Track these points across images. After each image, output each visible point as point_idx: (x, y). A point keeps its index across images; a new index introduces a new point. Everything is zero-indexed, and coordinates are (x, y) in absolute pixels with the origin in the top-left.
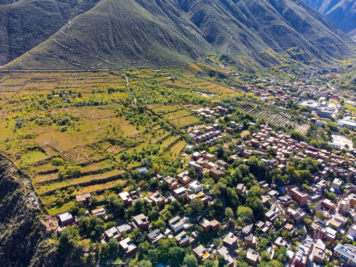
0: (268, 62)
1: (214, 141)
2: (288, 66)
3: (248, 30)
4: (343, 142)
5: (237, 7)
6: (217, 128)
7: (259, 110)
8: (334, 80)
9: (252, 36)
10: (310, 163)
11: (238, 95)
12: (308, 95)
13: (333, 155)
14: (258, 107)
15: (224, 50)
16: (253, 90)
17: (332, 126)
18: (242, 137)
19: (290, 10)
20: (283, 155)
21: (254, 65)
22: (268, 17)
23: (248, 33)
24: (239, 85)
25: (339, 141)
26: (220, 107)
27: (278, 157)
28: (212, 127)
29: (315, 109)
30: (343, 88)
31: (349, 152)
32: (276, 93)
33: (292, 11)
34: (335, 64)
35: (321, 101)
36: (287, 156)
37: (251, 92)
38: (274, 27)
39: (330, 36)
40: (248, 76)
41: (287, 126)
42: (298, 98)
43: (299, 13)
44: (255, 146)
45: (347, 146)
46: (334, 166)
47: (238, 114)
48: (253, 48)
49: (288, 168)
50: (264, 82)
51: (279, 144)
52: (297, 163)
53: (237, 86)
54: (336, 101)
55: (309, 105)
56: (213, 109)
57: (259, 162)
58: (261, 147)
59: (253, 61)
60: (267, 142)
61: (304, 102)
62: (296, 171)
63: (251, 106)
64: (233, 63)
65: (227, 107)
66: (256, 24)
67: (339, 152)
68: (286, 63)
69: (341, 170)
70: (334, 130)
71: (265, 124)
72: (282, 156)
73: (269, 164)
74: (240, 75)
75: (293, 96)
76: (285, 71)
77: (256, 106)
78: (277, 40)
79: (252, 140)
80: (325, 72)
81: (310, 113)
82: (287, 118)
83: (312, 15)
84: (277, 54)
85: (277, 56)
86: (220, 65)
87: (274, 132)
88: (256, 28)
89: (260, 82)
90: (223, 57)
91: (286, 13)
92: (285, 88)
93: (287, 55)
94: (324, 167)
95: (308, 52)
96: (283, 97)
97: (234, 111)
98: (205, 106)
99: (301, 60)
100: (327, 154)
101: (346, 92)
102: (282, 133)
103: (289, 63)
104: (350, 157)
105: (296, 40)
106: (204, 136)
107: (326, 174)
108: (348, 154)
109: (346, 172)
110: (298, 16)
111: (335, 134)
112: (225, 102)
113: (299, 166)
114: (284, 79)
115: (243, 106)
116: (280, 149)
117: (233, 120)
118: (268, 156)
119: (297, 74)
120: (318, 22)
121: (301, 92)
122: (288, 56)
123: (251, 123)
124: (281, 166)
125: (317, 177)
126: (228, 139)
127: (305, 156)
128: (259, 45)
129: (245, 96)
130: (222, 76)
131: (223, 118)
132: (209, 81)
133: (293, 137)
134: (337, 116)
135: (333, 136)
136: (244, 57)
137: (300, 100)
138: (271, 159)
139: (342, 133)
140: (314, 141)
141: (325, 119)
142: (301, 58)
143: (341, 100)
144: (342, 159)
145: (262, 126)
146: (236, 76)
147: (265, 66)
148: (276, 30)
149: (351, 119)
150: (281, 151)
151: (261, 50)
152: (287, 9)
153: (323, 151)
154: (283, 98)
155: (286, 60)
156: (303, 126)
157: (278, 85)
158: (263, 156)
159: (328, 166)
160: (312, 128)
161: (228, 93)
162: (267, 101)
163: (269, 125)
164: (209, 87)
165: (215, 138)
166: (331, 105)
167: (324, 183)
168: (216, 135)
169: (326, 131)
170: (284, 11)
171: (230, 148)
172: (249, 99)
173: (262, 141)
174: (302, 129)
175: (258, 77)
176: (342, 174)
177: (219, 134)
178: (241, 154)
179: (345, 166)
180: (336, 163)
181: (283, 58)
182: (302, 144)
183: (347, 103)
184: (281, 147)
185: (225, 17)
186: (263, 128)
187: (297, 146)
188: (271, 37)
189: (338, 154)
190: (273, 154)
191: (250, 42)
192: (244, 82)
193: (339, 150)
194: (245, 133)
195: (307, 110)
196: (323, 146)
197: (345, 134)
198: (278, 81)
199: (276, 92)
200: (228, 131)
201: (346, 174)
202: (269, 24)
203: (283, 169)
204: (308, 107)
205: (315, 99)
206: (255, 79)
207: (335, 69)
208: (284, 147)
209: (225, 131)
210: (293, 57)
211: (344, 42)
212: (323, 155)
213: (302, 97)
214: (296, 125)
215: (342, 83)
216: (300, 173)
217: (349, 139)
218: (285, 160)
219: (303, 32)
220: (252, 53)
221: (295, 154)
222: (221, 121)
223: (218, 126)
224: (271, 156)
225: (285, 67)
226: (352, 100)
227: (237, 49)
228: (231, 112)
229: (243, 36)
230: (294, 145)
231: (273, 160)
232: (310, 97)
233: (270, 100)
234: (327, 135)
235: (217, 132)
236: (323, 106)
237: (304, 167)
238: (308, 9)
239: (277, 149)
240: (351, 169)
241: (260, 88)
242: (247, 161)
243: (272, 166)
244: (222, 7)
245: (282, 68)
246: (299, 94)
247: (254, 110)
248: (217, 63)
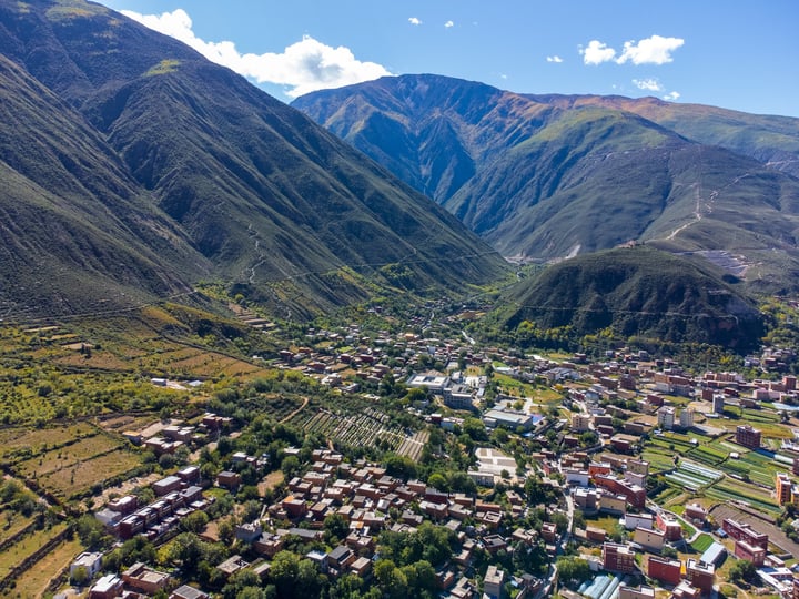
0: (342, 294)
1: (176, 522)
2: (384, 302)
3: (296, 229)
4: (500, 463)
5: (269, 184)
6: (192, 479)
7: (314, 410)
8: (472, 324)
9: (305, 242)
10: (431, 538)
11: (263, 376)
12: (424, 360)
13: (479, 503)
14: (310, 403)
15: (241, 271)
16: (306, 360)
17: (473, 427)
18: (262, 493)
19: (377, 193)
20: (367, 529)
21: (312, 302)
22: (335, 204)
23: (297, 236)
24: (273, 349)
25: (490, 461)
26: (209, 416)
27: (352, 537)
28: (175, 479)
29: (440, 392)
30: (491, 339)
31: (510, 489)
32: (359, 363)
33: (382, 196)
34: (471, 293)
35: (452, 371)
36: (375, 528)
37: (303, 365)
38: (350, 224)
39: (454, 242)
40: (297, 328)
41: (378, 442)
42: (405, 370)
43: (395, 201)
44: (295, 515)
45: (505, 475)
46: (484, 533)
47: (259, 427)
48: (308, 266)
49: (380, 563)
50: (332, 339)
51: (358, 499)
52: (399, 543)
53: (268, 352)
54: (479, 370)
55: (427, 383)
56: (191, 422)
57: (302, 565)
58: (310, 515)
59: (309, 294)
60: (328, 496)
61: (418, 378)
62: (397, 571)
63: (293, 404)
64: (262, 300)
65: (229, 413)
66: (314, 218)
67: (491, 491)
68: (380, 294)
69: (498, 541)
70: (477, 437)
71: (326, 446)
72: (362, 530)
73: (330, 562)
74: (279, 326)
75: (395, 365)
76: (379, 311)
77: (306, 400)
78: (359, 251)
79: (286, 500)
80: (456, 310)
81: (431, 401)
82: (379, 420)
83: (419, 204)
84: (360, 276)
85: (362, 282)
86: (231, 306)
87: (345, 466)
88: (314, 225)
89: (324, 339)
90: (238, 288)
91: (370, 199)
92: (377, 350)
93: (381, 278)
94: (463, 540)
95: (421, 273)
96: (373, 369)
97: (248, 420)
98: (166, 419)
99: (410, 288)
100: (466, 505)
101: (494, 349)
102: (365, 465)
103: (386, 295)
104: (514, 502)
105: (396, 251)
106: (144, 513)
107: (469, 557)
108: (510, 494)
109: (509, 543)
110: (394, 205)
111: (482, 447)
112: (225, 400)
113: (406, 552)
114: (378, 329)
115: (273, 405)
116: (358, 514)
117: (240, 449)
118: (327, 539)
119: (403, 316)
120: (432, 218)
121: (411, 355)
122: (384, 280)
123: (286, 450)
124: (361, 563)
125: (449, 574)
126: (221, 507)
127: (419, 518)
128: (321, 260)
129: (281, 377)
130: (230, 332)
131: (213, 446)
132: (195, 346)
133: (391, 471)
134: (482, 402)
135: (478, 452)
136: (288, 286)
137: (410, 373)
138: (334, 548)
139: (494, 443)
140: (436, 476)
141: (461, 411)
142: (407, 283)
143: (487, 367)
144: (497, 510)
145: (317, 452)
146: (270, 328)
147: (337, 304)
148: (355, 230)
149: (509, 406)
150: (360, 519)
151: (327, 271)
152: (372, 192)
153: (460, 497)
154: (372, 373)
155: (380, 290)
156: (415, 435)
157: (363, 343)
158: (311, 544)
159: (471, 535)
160: (435, 441)
161: (239, 374)
162: (336, 383)
163: (335, 446)
164: (191, 362)
165: (182, 512)
166: (469, 380)
167: (466, 586)
168: (187, 503)
169: (462, 441)
170: (367, 196)
171: (226, 535)
172: (291, 384)
173: (315, 498)
174: (412, 446)
175: (319, 329)
176: (501, 551)
177: (198, 497)
178: (254, 548)
179: (503, 528)
180: (486, 523)
181: (374, 285)
182: (412, 488)
183: (500, 372)
184: (362, 506)
185: (241, 201)
186: (319, 458)
187: (402, 495)
188: (346, 243)
189: (490, 499)
190: (339, 530)
191: (302, 254)
192: (286, 343)
193: (491, 487)
194: (276, 478)
195: (425, 394)
196: (460, 485)
197: (500, 443)
198: (362, 334)
199: (357, 360)
200: (225, 484)
201: (510, 549)
202: (340, 218)
203: (366, 571)
204: (426, 389)
205: (440, 369)
206: (313, 333)
207: (472, 303)
208: (369, 504)
209: (216, 484)
210: (394, 283)
211: (482, 253)
212: (457, 508)
213: (413, 367)
214: (399, 435)
215: (488, 330)
216: (407, 573)
217: (509, 455)
218: (370, 543)
219: (406, 234)
220: (307, 277)
221: (395, 517)
222: (207, 457)
223: (195, 473)
224: (334, 538)
225: (379, 304)
226: (508, 364)
227: (271, 269)
228: (238, 424)
229: (285, 241)
230: (393, 492)
231: (336, 554)
232: (428, 365)
233: (344, 380)
234: (466, 450)
235: (192, 490)
236: (455, 382)
237: (416, 556)
238: (410, 193)
239: (352, 512)
240: (519, 532)
241: (323, 352)
242: (268, 570)
243: (337, 567)
245: (373, 305)
246: (407, 359)
247: (302, 412)
248: (222, 302)
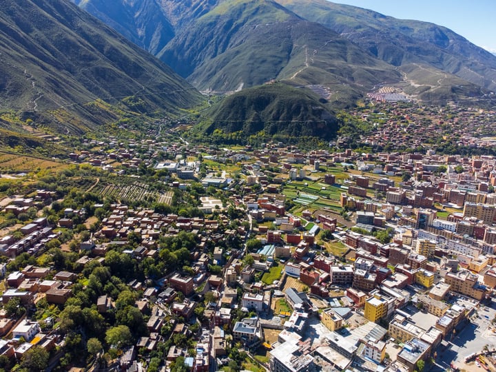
0: (100, 117)
1: (42, 245)
2: (128, 121)
3: (58, 73)
4: (213, 203)
5: (32, 40)
6: (44, 224)
7: (104, 184)
8: (185, 133)
9: (67, 82)
10: (185, 238)
11: (66, 168)
12: (162, 154)
13: (206, 221)
14: (101, 181)
15: (26, 103)
16: (88, 159)
17: (197, 187)
18: (88, 227)
19: (113, 48)
20: (151, 238)
21: (81, 123)
22: (84, 56)
23: (61, 78)
24: (64, 153)
25: (208, 203)
26: (42, 191)
27: (145, 242)
28: (34, 225)
29: (175, 171)
30: (198, 141)
31: (221, 213)
32: (122, 158)
33: (117, 50)
34: (182, 114)
35: (179, 160)
36: (155, 237)
37: (86, 161)
38: (97, 69)
39: (167, 81)
40: (76, 139)
41: (146, 198)
42: (151, 161)
43: (125, 53)
44: (110, 236)
45: (217, 207)
46: (211, 234)
47: (74, 195)
48: (73, 99)
49: (161, 252)
50: (101, 145)
51: (142, 225)
52: (170, 242)
53: (61, 155)
54: (194, 158)
55: (166, 167)
56: (29, 195)
57: (122, 256)
58: (118, 235)
59: (78, 118)
60: (126, 225)
61: (160, 165)
62: (171, 254)
63: (90, 182)
64: (46, 122)
65: (54, 189)
66: (70, 65)
67: (211, 215)
68: (125, 116)
69: (218, 236)
70: (200, 192)
71: (117, 202)
72: (149, 239)
73: (136, 254)
74: (63, 139)
75: (145, 158)
76: (126, 127)
77: (98, 179)
78: (106, 88)
79: (103, 229)
80: (174, 125)
81: (170, 176)
82: (143, 188)
83: (142, 56)
84: (109, 105)
85: (111, 109)
86: (24, 127)
87: (131, 211)
88: (71, 71)
89: (95, 146)
90: (26, 115)
91: (108, 52)
92: (132, 150)
93: (123, 106)
94: (201, 238)
95: (150, 102)
96: (132, 161)
97: (67, 192)
98: (12, 195)
99: (143, 112)
100: (200, 222)
101: (201, 146)
102: (142, 210)
103: (129, 117)
104: (223, 219)
105: (131, 87)
106: (22, 242)
107: (205, 245)
108: (221, 216)
109: (223, 236)
110: (125, 56)
111: (203, 196)
112: (49, 182)
113: (174, 245)
114: (128, 138)
115: (79, 183)
116: (144, 231)
117: (68, 207)
118: (132, 244)
119: (142, 130)
120: (151, 65)
121: (153, 152)
122: (126, 107)
123: (96, 205)
124: (152, 252)
125: (196, 253)
126: (66, 236)
127: (177, 231)
128: (81, 95)
129: (78, 168)
130: (32, 144)
131: (50, 207)
132: (10, 153)
133: (157, 211)
134: (199, 174)
135: (201, 199)
136: (62, 112)
137: (155, 162)
138: (136, 248)
139: (209, 194)
140: (183, 210)
141: (188, 180)
142: (141, 109)
143: (199, 156)
144: (216, 223)
145: (113, 205)
146: (57, 141)
147: (98, 124)
148: (101, 74)
149: (214, 175)
150: (147, 234)
151: (87, 102)
152: (109, 47)
153: (196, 219)
154: (132, 163)
155: (124, 113)
156: (166, 194)
157: (121, 146)
158: (124, 247)
159: (204, 235)
160: (177, 195)
161: (49, 168)
162: (111, 170)
163: (122, 202)
164: (11, 163)
165: (44, 240)
166: (190, 164)
167: (205, 257)
168: (45, 236)
169: (192, 194)
170: (105, 50)
171: (74, 248)
172: (86, 171)
173: (119, 227)
174: (166, 198)
175: (91, 140)
176: (220, 240)
177: (50, 233)
178: (93, 252)
179: (220, 230)
180: (211, 229)
181: (119, 110)
182: (170, 217)
183: (206, 159)
184: (146, 228)
185: (13, 52)
186: (115, 208)
187: (166, 221)
188: (96, 83)
189: (212, 219)
190: (137, 239)
191: (67, 91)
192: (72, 149)
193: (211, 213)
194: (91, 221)
195: (166, 173)
196: (195, 214)
197: (212, 193)
198: (119, 141)
199: (120, 156)
200: (64, 225)
201: (224, 239)
202: (89, 65)
203: (155, 256)
204: (166, 170)
205: (172, 159)
206: (87, 142)
207: (183, 120)
208: (149, 227)
209: (59, 226)
210: (133, 109)
211: (186, 89)
212: (196, 224)
213: (155, 158)
214: (157, 194)
215: (195, 136)
216: (175, 254)
217: (218, 198)
218: (155, 244)
219: (136, 77)
220: (74, 106)
221: (165, 231)
222: (47, 213)
223: (45, 221)
224: (135, 243)
225: (126, 123)
226: (210, 154)
227: (48, 101)
228: (60, 195)
229: (53, 81)
230: (161, 220)
231: (139, 249)
232: (164, 157)
233: (115, 169)
234: (195, 199)
235: (46, 230)
236: (182, 165)
237: (179, 246)
238: (135, 48)
239: (141, 231)
240: (228, 231)
241: (97, 153)
242: (104, 261)
243: (140, 256)
244: (5, 38)
245: (122, 123)
246: (151, 154)
247: (97, 186)
248: (17, 124)
